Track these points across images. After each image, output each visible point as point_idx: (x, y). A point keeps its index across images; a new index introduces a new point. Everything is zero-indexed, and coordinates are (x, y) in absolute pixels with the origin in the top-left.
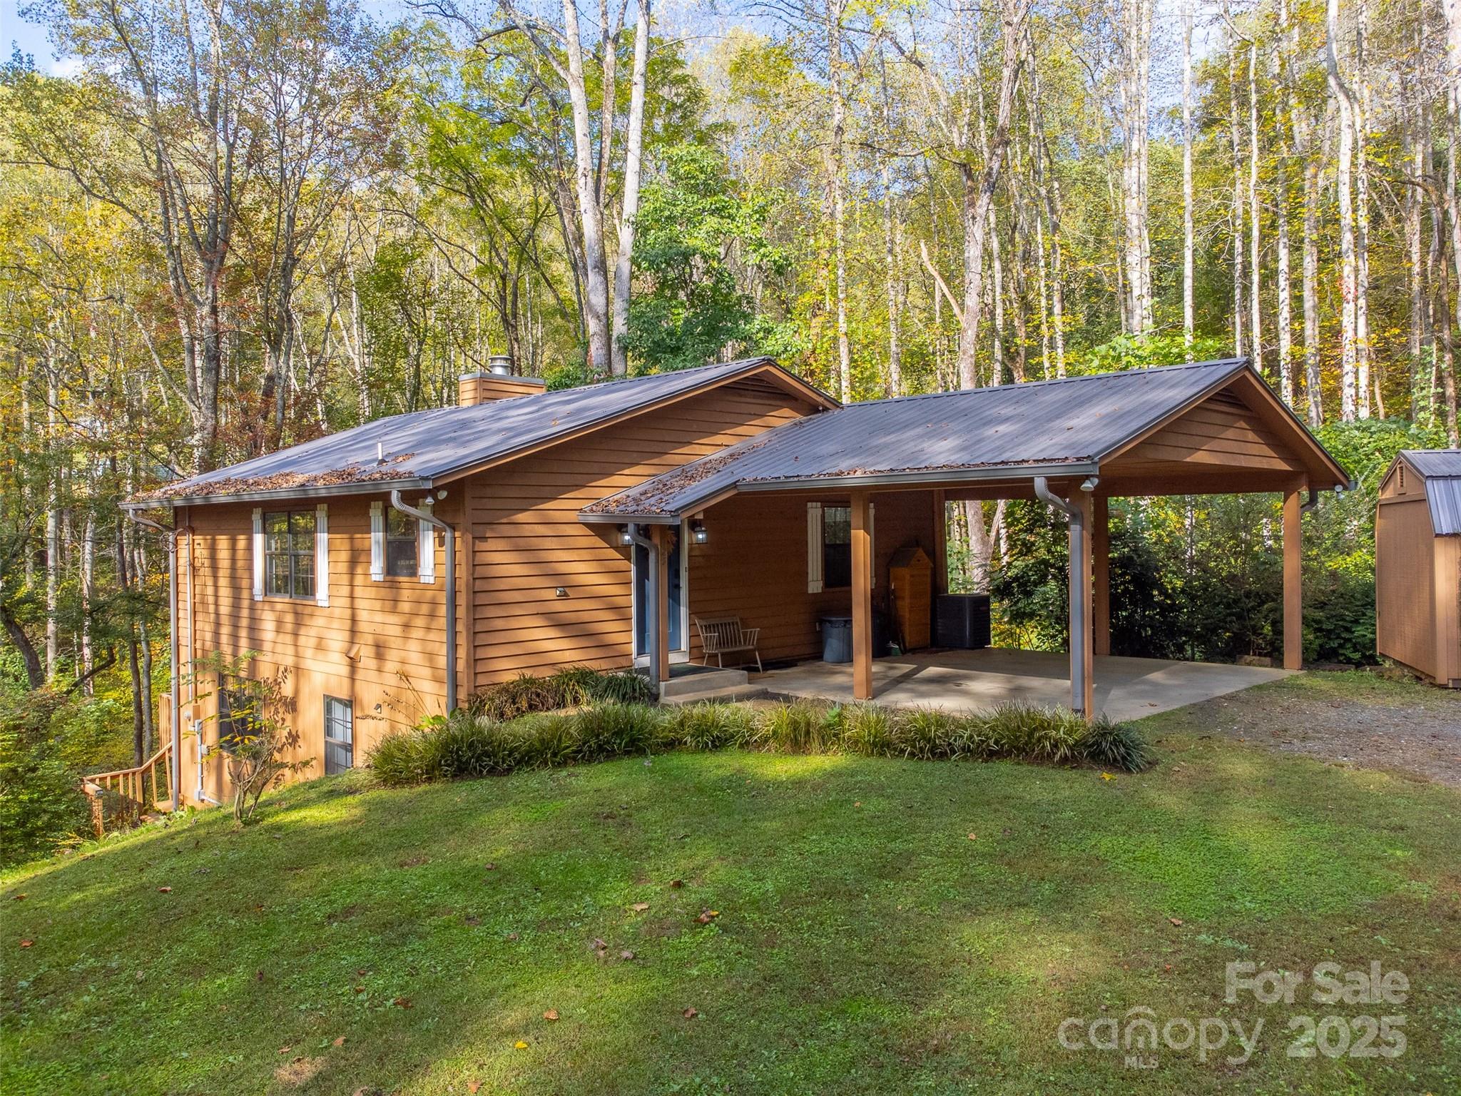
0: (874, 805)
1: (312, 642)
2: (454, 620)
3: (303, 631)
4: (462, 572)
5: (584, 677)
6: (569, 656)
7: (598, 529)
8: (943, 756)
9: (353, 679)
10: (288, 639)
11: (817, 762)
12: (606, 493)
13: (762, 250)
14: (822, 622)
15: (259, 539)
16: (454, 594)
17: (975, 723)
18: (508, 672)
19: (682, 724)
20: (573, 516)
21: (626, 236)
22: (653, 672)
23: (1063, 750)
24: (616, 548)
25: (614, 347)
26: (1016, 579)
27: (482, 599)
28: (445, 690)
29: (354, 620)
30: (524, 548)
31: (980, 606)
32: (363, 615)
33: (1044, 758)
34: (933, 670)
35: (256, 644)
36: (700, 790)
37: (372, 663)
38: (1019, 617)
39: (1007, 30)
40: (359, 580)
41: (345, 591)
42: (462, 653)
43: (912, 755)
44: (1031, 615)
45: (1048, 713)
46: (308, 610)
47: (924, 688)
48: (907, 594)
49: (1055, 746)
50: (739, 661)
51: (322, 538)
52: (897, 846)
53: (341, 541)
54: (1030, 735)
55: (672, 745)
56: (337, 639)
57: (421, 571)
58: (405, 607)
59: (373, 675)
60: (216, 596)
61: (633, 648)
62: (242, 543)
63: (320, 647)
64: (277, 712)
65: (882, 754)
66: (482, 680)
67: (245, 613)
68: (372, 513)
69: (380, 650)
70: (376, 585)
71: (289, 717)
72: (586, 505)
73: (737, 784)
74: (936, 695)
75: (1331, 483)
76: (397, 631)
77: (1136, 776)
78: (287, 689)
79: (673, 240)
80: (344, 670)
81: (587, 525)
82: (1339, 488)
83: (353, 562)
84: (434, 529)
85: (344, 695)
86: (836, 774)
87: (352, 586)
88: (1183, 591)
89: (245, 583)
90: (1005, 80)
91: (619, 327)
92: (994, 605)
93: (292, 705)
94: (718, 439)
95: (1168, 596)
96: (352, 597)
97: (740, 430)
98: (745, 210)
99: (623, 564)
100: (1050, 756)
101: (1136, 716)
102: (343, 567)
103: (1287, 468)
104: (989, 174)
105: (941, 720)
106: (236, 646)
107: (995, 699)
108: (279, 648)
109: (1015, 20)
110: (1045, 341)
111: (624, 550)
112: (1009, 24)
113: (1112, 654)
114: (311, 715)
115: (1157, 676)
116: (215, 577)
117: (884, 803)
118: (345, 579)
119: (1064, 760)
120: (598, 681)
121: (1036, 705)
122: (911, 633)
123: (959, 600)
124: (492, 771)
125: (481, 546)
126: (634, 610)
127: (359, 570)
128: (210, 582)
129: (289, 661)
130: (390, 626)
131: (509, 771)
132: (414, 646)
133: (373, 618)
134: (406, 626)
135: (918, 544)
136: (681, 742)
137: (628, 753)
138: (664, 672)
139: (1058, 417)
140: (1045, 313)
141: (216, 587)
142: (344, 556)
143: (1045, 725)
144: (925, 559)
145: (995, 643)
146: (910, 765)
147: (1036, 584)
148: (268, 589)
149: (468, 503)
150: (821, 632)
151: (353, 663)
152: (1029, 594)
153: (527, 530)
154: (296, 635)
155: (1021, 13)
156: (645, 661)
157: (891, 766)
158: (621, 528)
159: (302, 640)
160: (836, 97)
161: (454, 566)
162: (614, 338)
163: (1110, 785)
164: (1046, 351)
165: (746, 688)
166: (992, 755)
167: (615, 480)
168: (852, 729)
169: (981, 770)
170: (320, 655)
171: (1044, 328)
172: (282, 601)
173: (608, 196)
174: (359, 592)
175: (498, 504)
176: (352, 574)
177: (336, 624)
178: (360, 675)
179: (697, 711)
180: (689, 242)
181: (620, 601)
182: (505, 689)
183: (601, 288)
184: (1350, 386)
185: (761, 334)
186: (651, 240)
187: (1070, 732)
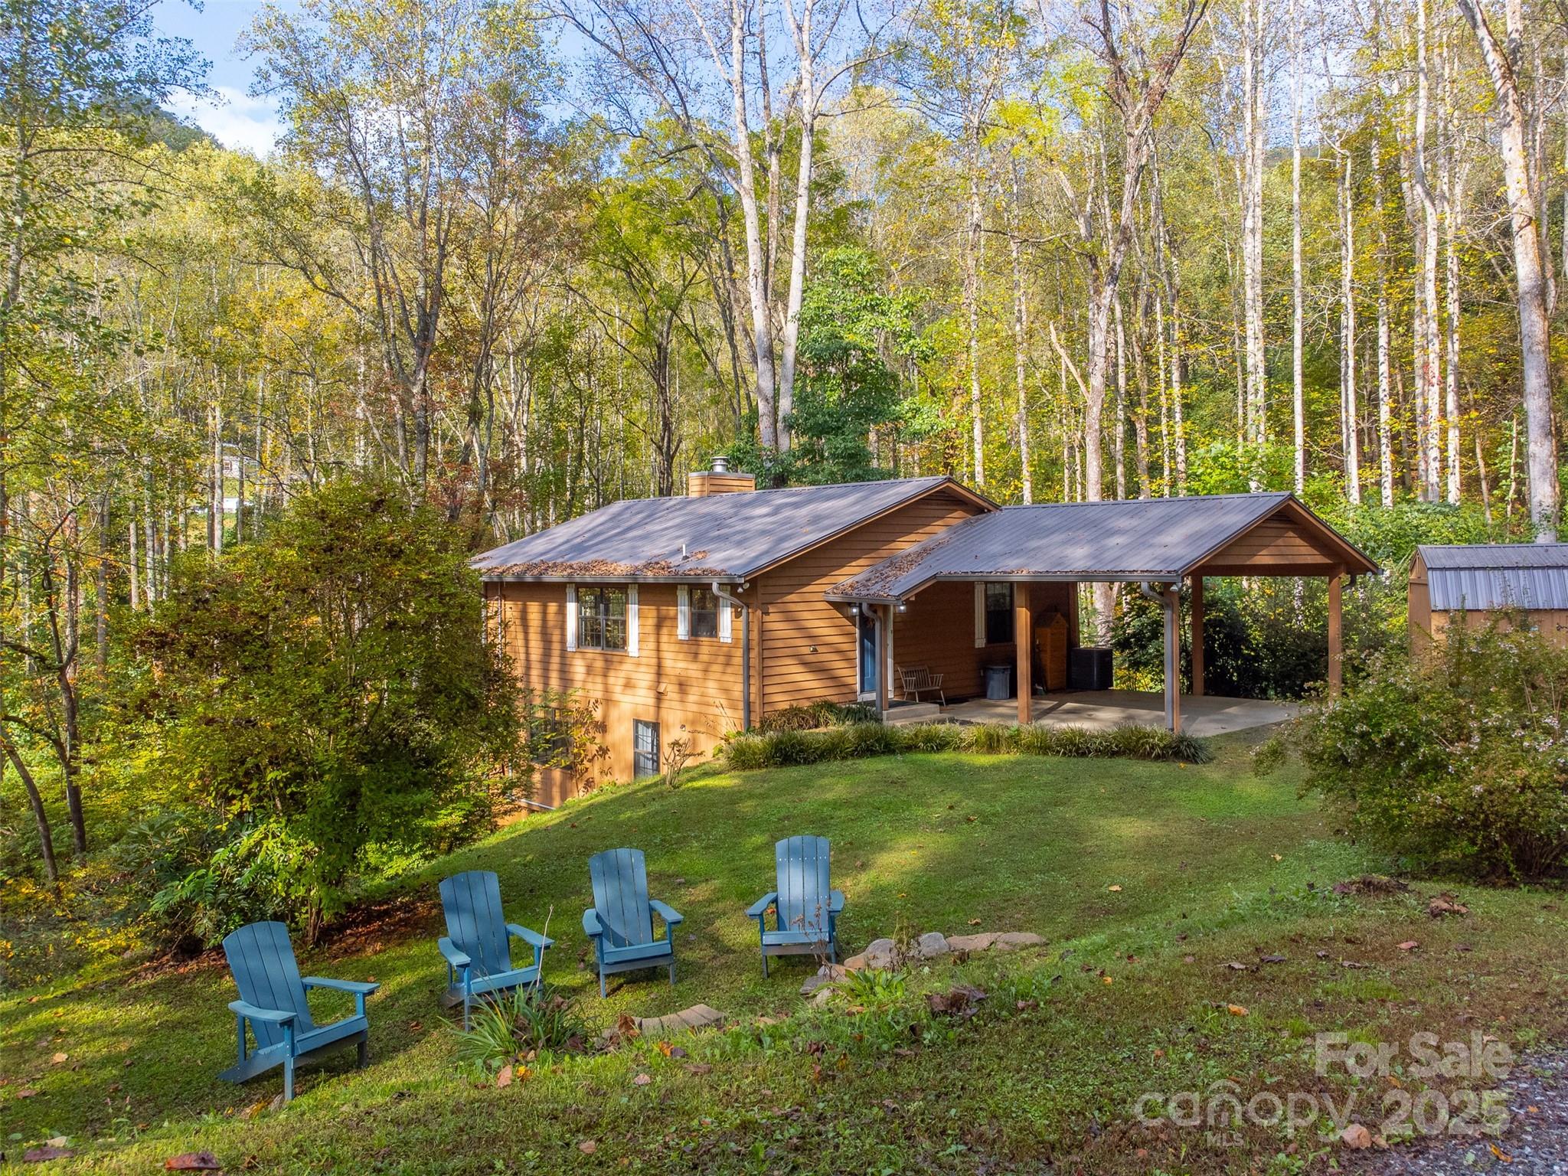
0: (1046, 778)
1: (621, 681)
2: (747, 667)
3: (612, 673)
4: (755, 635)
5: (830, 706)
6: (818, 693)
7: (836, 605)
8: (1084, 754)
9: (658, 707)
10: (599, 679)
11: (1003, 757)
12: (842, 579)
13: (912, 342)
14: (986, 670)
15: (571, 608)
16: (748, 649)
17: (1103, 736)
18: (782, 701)
19: (916, 735)
20: (821, 596)
21: (791, 330)
22: (878, 703)
23: (1158, 750)
24: (847, 618)
25: (780, 425)
26: (1134, 635)
27: (767, 654)
28: (741, 714)
29: (659, 666)
30: (790, 618)
31: (1105, 657)
32: (668, 663)
33: (1146, 756)
34: (1069, 705)
35: (566, 680)
36: (938, 771)
37: (676, 696)
38: (1136, 665)
39: (1130, 140)
40: (664, 638)
41: (652, 645)
42: (753, 689)
43: (1064, 754)
44: (1146, 665)
45: (1149, 729)
46: (615, 659)
47: (1065, 716)
48: (1048, 648)
49: (1152, 748)
50: (927, 697)
51: (633, 609)
52: (1062, 795)
53: (651, 612)
54: (1137, 741)
55: (910, 748)
56: (644, 678)
57: (721, 634)
58: (704, 657)
59: (676, 705)
60: (527, 647)
61: (858, 687)
62: (553, 607)
63: (628, 685)
64: (587, 731)
65: (1045, 754)
66: (767, 708)
67: (555, 660)
68: (679, 593)
69: (683, 686)
70: (681, 642)
71: (598, 736)
72: (828, 588)
73: (959, 767)
74: (1074, 720)
75: (1364, 570)
76: (699, 674)
77: (1200, 766)
78: (598, 715)
79: (834, 336)
80: (651, 701)
81: (830, 603)
82: (1369, 574)
83: (659, 626)
84: (732, 606)
85: (651, 718)
86: (1017, 763)
87: (658, 642)
88: (1264, 646)
89: (556, 638)
90: (1127, 185)
91: (785, 404)
92: (1116, 654)
93: (602, 727)
94: (912, 537)
95: (1253, 650)
96: (658, 650)
97: (928, 529)
98: (895, 307)
99: (851, 629)
100: (1150, 754)
101: (1208, 735)
102: (650, 629)
103: (1328, 561)
104: (1112, 269)
105: (1081, 734)
106: (546, 684)
107: (1115, 723)
108: (589, 686)
109: (1136, 132)
110: (1164, 411)
111: (851, 618)
112: (1131, 135)
113: (1206, 694)
114: (621, 732)
115: (1233, 710)
116: (526, 633)
117: (1051, 778)
118: (652, 638)
119: (1158, 757)
120: (841, 710)
121: (1140, 724)
122: (1051, 679)
123: (1088, 652)
124: (807, 762)
125: (766, 618)
126: (858, 661)
127: (665, 631)
128: (521, 636)
129: (599, 695)
130: (693, 670)
131: (814, 761)
132: (711, 684)
133: (676, 663)
134: (706, 671)
135: (1056, 610)
136: (916, 747)
137: (883, 753)
138: (885, 705)
139: (1160, 533)
140: (1163, 385)
141: (527, 640)
142: (651, 621)
143: (1146, 736)
144: (1063, 621)
145: (1117, 685)
146: (1064, 759)
147: (1150, 639)
148: (580, 641)
149: (760, 590)
150: (985, 677)
151: (659, 697)
152: (1143, 647)
153: (793, 607)
154: (605, 676)
155: (1142, 126)
156: (871, 696)
157: (1051, 760)
158: (850, 605)
159: (611, 680)
160: (975, 198)
161: (748, 631)
162: (780, 417)
163: (1184, 770)
164: (1164, 420)
165: (938, 716)
166: (1114, 754)
167: (845, 570)
168: (1026, 738)
169: (1107, 762)
170: (629, 691)
171: (1163, 398)
172: (593, 652)
173: (776, 295)
174: (664, 647)
175: (777, 590)
176: (658, 634)
177: (643, 669)
178: (665, 704)
179: (925, 727)
180: (849, 338)
181: (850, 655)
182: (783, 713)
183: (769, 374)
184: (1435, 459)
185: (910, 415)
186: (814, 334)
187: (1161, 740)
